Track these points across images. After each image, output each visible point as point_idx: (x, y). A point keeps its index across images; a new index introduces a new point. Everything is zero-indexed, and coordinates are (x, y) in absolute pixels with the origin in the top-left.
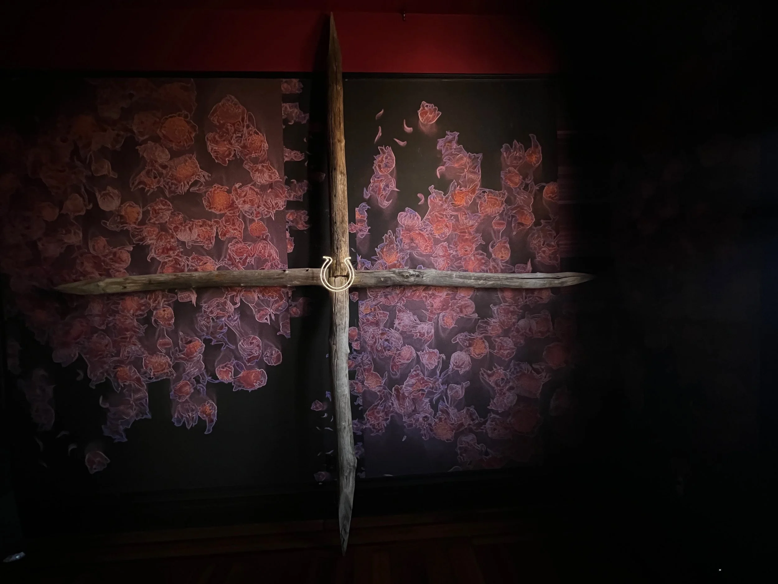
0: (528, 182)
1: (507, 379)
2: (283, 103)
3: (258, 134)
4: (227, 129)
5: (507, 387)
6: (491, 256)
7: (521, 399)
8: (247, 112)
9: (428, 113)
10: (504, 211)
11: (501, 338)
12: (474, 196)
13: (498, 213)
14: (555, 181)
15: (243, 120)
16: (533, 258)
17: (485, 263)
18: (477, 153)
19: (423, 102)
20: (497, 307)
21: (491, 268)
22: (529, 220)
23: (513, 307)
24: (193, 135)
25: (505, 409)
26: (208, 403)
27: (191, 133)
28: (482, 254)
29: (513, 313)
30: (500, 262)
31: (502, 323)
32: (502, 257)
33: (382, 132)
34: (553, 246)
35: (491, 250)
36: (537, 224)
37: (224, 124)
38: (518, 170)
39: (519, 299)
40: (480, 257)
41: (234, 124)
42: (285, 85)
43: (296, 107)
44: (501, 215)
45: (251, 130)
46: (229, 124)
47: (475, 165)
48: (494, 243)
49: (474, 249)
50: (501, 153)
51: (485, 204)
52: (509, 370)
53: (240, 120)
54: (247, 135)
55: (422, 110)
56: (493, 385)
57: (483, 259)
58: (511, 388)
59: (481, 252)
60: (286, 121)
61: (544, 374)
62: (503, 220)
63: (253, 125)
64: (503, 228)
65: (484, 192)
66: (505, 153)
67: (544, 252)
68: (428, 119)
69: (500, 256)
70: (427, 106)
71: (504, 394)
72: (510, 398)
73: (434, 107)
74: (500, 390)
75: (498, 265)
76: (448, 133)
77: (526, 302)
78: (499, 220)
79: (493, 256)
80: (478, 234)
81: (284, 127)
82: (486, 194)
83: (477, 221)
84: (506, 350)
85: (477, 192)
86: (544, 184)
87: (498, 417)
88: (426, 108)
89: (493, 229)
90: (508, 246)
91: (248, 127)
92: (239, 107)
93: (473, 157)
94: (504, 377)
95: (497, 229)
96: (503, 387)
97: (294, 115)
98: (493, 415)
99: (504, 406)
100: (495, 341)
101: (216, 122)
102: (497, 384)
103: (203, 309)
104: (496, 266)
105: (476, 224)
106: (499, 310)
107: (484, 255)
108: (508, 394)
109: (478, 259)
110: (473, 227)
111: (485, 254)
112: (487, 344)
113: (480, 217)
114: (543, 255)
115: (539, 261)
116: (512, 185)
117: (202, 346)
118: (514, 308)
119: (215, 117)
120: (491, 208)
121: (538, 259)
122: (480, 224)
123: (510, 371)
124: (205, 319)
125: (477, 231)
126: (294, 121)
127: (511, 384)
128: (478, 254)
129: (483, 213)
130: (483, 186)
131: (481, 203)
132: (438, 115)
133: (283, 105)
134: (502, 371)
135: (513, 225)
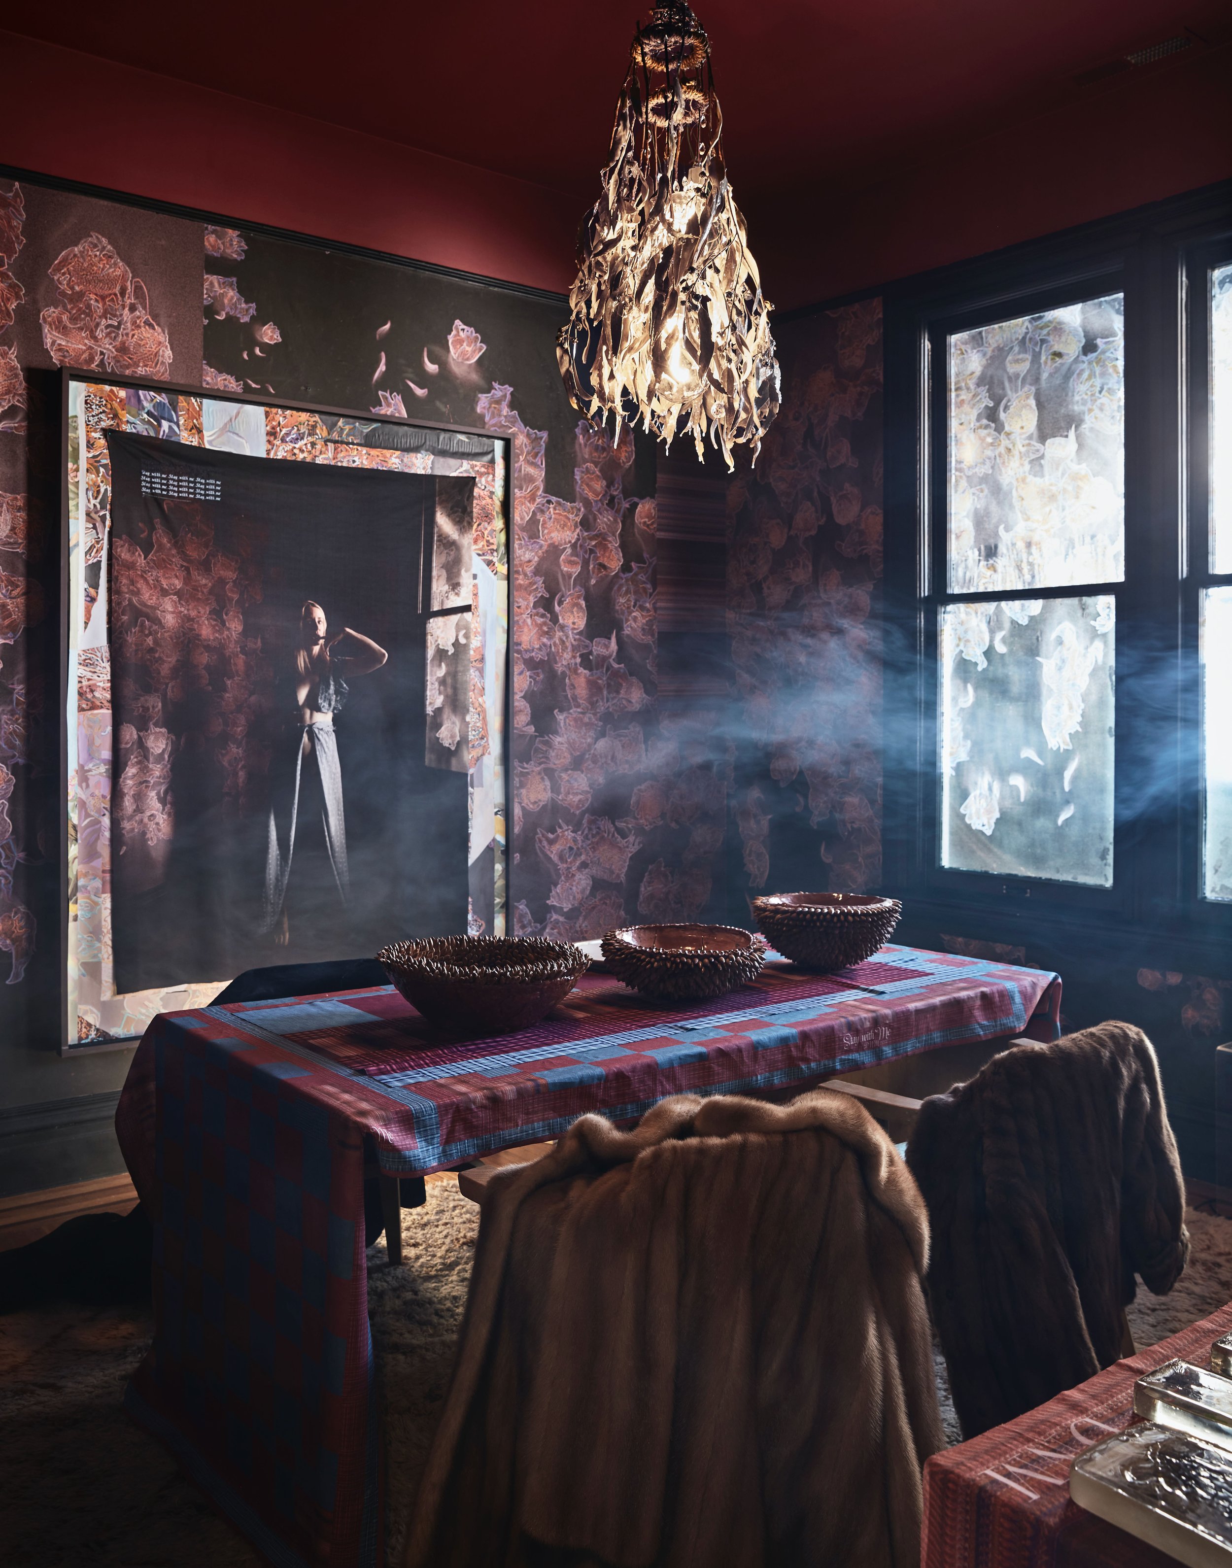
0: (615, 493)
1: (578, 848)
2: (207, 273)
3: (151, 326)
4: (89, 306)
5: (578, 863)
6: (558, 620)
7: (598, 885)
8: (132, 278)
9: (465, 344)
10: (578, 540)
11: (570, 772)
12: (533, 507)
13: (570, 542)
14: (653, 497)
15: (123, 292)
16: (620, 629)
17: (547, 633)
18: (539, 431)
19: (458, 322)
20: (565, 714)
21: (557, 641)
22: (615, 562)
23: (588, 715)
24: (13, 306)
25: (573, 905)
26: (16, 913)
27: (8, 299)
28: (543, 616)
29: (589, 725)
30: (570, 633)
31: (571, 745)
32: (574, 623)
33: (387, 364)
34: (648, 611)
35: (557, 608)
36: (626, 568)
37: (81, 294)
38: (600, 471)
39: (597, 701)
40: (540, 620)
41: (103, 298)
42: (212, 238)
43: (231, 285)
44: (574, 546)
45: (139, 317)
46: (93, 296)
47: (536, 450)
48: (563, 596)
49: (532, 605)
50: (575, 437)
51: (550, 524)
52: (580, 833)
53: (117, 290)
54: (129, 324)
55: (455, 336)
56: (555, 858)
57: (545, 623)
58: (584, 865)
59: (541, 610)
60: (210, 311)
61: (631, 838)
62: (577, 556)
63: (144, 308)
64: (576, 570)
65: (549, 502)
66: (581, 437)
67: (635, 619)
68: (463, 353)
69: (571, 621)
70: (463, 330)
71: (573, 875)
72: (582, 882)
73: (474, 334)
74: (568, 868)
75: (567, 637)
76: (496, 385)
77: (609, 707)
78: (572, 555)
79: (561, 621)
80: (538, 578)
81: (206, 322)
82: (551, 506)
83: (536, 553)
84: (577, 794)
85: (538, 500)
86: (636, 499)
87: (561, 919)
88: (461, 333)
89: (562, 571)
90: (583, 603)
91: (133, 308)
92: (115, 264)
93: (534, 436)
94: (573, 845)
95: (567, 572)
96: (571, 863)
97: (226, 301)
98: (555, 916)
99: (571, 898)
100: (560, 777)
101: (64, 287)
102: (561, 858)
103: (15, 696)
104: (564, 639)
105: (536, 559)
106: (567, 721)
107: (547, 617)
108: (578, 876)
109: (537, 625)
110: (531, 564)
111: (549, 615)
112: (548, 783)
113: (541, 547)
114: (633, 625)
115: (628, 636)
116: (591, 496)
117: (9, 781)
118: (590, 718)
119: (64, 274)
120: (558, 531)
121: (627, 631)
122: (542, 559)
123: (583, 833)
124: (17, 719)
125: (537, 572)
126: (226, 314)
127: (583, 857)
128: (537, 614)
129: (546, 541)
130: (546, 491)
131: (544, 523)
132: (480, 350)
133: (205, 277)
134: (569, 834)
135: (591, 566)
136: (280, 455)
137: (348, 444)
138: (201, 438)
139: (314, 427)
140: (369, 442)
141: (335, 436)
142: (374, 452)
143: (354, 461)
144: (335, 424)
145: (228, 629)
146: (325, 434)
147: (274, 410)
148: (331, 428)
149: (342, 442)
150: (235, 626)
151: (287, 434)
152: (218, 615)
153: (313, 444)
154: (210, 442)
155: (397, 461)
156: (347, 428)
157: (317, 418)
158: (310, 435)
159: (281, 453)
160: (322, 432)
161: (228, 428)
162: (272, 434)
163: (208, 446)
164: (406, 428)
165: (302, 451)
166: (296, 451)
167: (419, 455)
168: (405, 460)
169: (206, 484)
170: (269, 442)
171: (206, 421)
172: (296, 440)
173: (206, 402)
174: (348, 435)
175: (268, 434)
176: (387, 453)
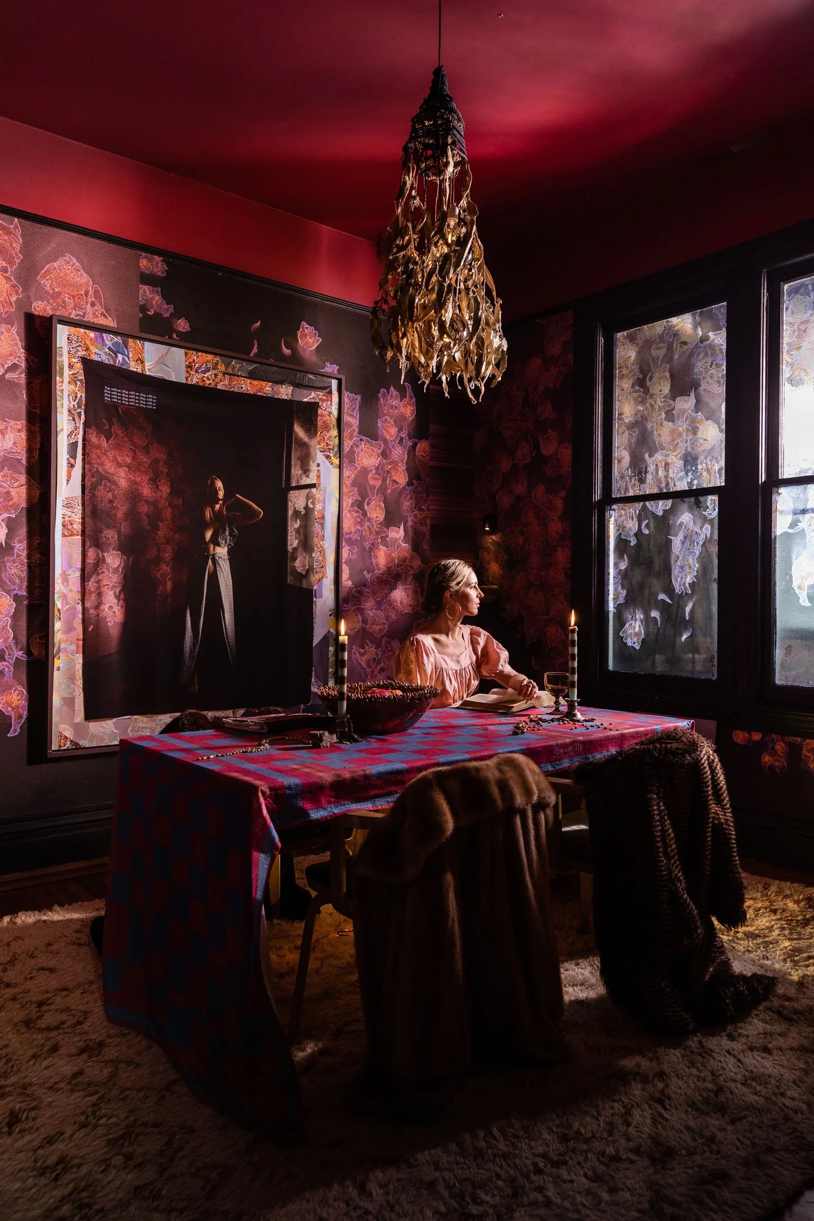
0: (403, 436)
1: (378, 659)
2: (142, 284)
3: (105, 316)
4: (64, 302)
5: (379, 669)
6: (367, 515)
8: (93, 284)
9: (308, 337)
10: (380, 464)
11: (373, 611)
12: (351, 443)
13: (374, 466)
14: (427, 439)
15: (87, 294)
16: (406, 521)
17: (360, 523)
18: (356, 394)
19: (303, 323)
20: (371, 575)
21: (366, 528)
22: (403, 479)
24: (14, 299)
26: (15, 691)
27: (11, 295)
28: (357, 512)
29: (386, 582)
30: (374, 523)
31: (375, 594)
32: (377, 517)
33: (258, 348)
34: (424, 511)
35: (366, 507)
36: (409, 483)
37: (59, 294)
38: (394, 422)
39: (392, 567)
40: (356, 515)
41: (74, 297)
42: (145, 261)
43: (157, 292)
44: (377, 468)
45: (97, 311)
46: (66, 295)
47: (353, 407)
48: (370, 500)
49: (352, 505)
50: (378, 399)
51: (362, 454)
53: (83, 292)
54: (90, 315)
55: (302, 332)
56: (364, 665)
57: (358, 517)
58: (383, 670)
59: (356, 508)
60: (143, 309)
62: (379, 475)
63: (101, 305)
64: (378, 484)
65: (361, 440)
66: (381, 399)
67: (415, 515)
68: (307, 343)
69: (375, 516)
70: (307, 328)
71: (376, 676)
73: (314, 331)
74: (372, 672)
75: (373, 526)
76: (327, 364)
77: (398, 571)
78: (375, 474)
79: (369, 515)
80: (355, 488)
81: (141, 316)
82: (363, 442)
83: (354, 472)
84: (378, 624)
85: (354, 439)
86: (416, 440)
88: (306, 330)
89: (369, 484)
90: (383, 505)
91: (93, 305)
92: (81, 275)
93: (354, 398)
94: (375, 657)
95: (373, 484)
96: (374, 668)
97: (154, 303)
100: (367, 614)
101: (48, 288)
102: (368, 665)
103: (16, 550)
104: (371, 527)
105: (353, 476)
106: (372, 578)
107: (360, 513)
108: (379, 677)
109: (354, 517)
110: (353, 479)
111: (361, 511)
112: (360, 617)
113: (357, 468)
114: (414, 519)
115: (411, 526)
116: (388, 437)
117: (11, 605)
118: (387, 577)
119: (48, 280)
120: (368, 459)
121: (410, 523)
122: (357, 476)
123: (381, 649)
125: (355, 484)
126: (154, 311)
127: (382, 665)
128: (354, 510)
129: (359, 464)
130: (360, 433)
131: (358, 453)
132: (318, 341)
133: (140, 286)
134: (373, 650)
135: (388, 482)
136: (195, 381)
137: (238, 376)
138: (144, 367)
139: (216, 364)
140: (252, 376)
141: (230, 370)
142: (255, 382)
143: (242, 388)
144: (230, 363)
145: (161, 491)
146: (223, 369)
147: (191, 352)
148: (227, 365)
149: (234, 375)
150: (165, 489)
151: (200, 368)
152: (154, 481)
153: (216, 375)
154: (149, 370)
155: (270, 389)
156: (238, 366)
157: (218, 358)
158: (213, 369)
159: (195, 379)
160: (221, 367)
161: (161, 361)
162: (189, 367)
163: (148, 373)
164: (275, 368)
165: (209, 379)
166: (205, 379)
167: (284, 386)
168: (275, 389)
169: (146, 398)
170: (187, 371)
171: (146, 356)
172: (204, 372)
173: (146, 343)
174: (238, 370)
175: (188, 367)
176: (264, 383)
